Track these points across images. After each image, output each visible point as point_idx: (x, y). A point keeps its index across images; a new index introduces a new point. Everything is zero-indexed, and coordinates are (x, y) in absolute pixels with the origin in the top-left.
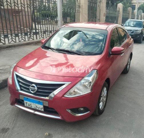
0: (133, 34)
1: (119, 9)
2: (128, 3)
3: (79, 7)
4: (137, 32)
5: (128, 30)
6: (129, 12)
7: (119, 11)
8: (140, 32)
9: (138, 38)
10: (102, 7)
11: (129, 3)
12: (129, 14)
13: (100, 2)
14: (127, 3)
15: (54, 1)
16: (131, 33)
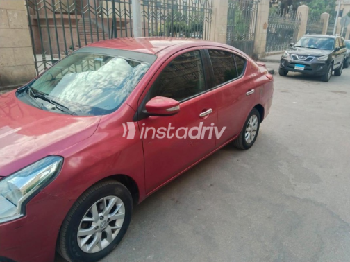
0: (309, 63)
1: (301, 15)
2: (328, 6)
3: (211, 11)
4: (318, 58)
5: (299, 55)
6: (323, 20)
7: (300, 20)
8: (326, 59)
9: (321, 71)
10: (260, 12)
11: (330, 5)
12: (322, 24)
13: (257, 3)
14: (326, 5)
15: (156, 3)
16: (306, 60)
